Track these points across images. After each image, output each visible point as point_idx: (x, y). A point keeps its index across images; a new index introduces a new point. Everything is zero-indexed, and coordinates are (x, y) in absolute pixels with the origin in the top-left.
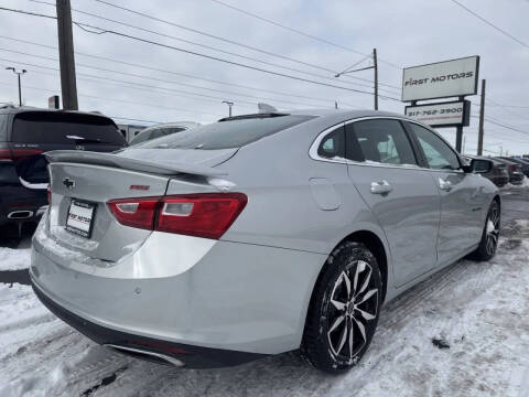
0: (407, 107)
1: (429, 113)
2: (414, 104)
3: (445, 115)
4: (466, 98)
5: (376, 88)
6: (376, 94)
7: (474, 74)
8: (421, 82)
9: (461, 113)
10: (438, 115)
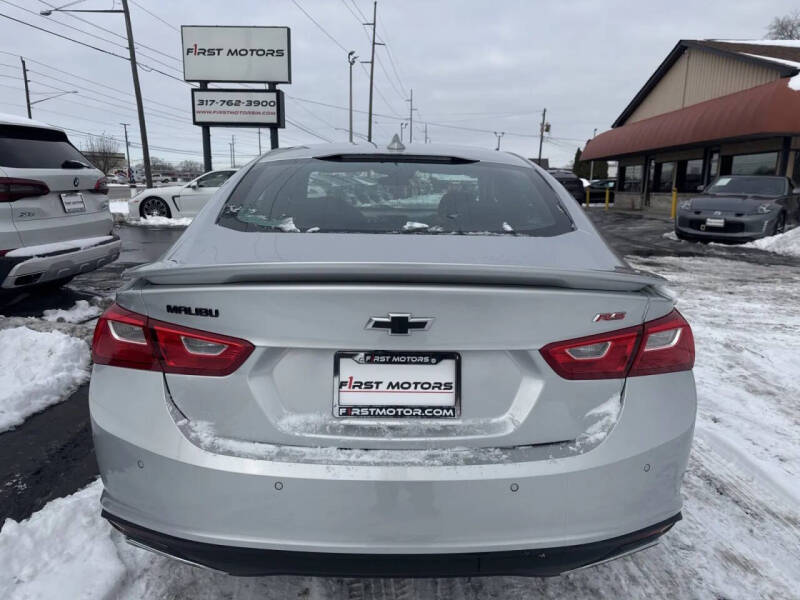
0: (193, 90)
1: (229, 103)
2: (204, 85)
3: (253, 108)
4: (278, 87)
5: (131, 48)
6: (133, 59)
7: (286, 53)
8: (211, 52)
9: (274, 109)
10: (242, 107)
